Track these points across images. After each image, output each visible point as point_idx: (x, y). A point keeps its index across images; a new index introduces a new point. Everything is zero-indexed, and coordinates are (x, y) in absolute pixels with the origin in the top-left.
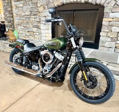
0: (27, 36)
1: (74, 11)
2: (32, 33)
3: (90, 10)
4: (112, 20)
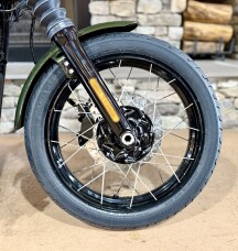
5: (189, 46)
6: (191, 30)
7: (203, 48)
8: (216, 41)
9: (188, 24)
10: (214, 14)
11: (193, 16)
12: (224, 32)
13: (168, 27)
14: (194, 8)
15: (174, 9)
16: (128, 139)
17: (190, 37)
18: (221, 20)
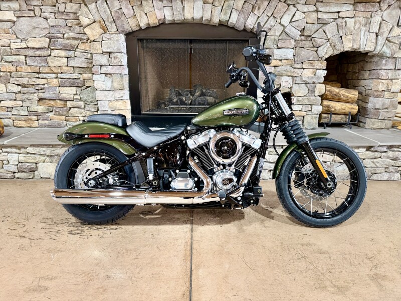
0: (36, 113)
1: (191, 41)
2: (59, 103)
3: (230, 41)
4: (279, 63)
5: (325, 118)
6: (328, 107)
7: (336, 119)
8: (345, 114)
9: (326, 103)
10: (344, 96)
11: (330, 97)
12: (352, 108)
13: (311, 105)
14: (330, 91)
15: (317, 93)
16: (329, 185)
17: (327, 111)
18: (350, 100)
